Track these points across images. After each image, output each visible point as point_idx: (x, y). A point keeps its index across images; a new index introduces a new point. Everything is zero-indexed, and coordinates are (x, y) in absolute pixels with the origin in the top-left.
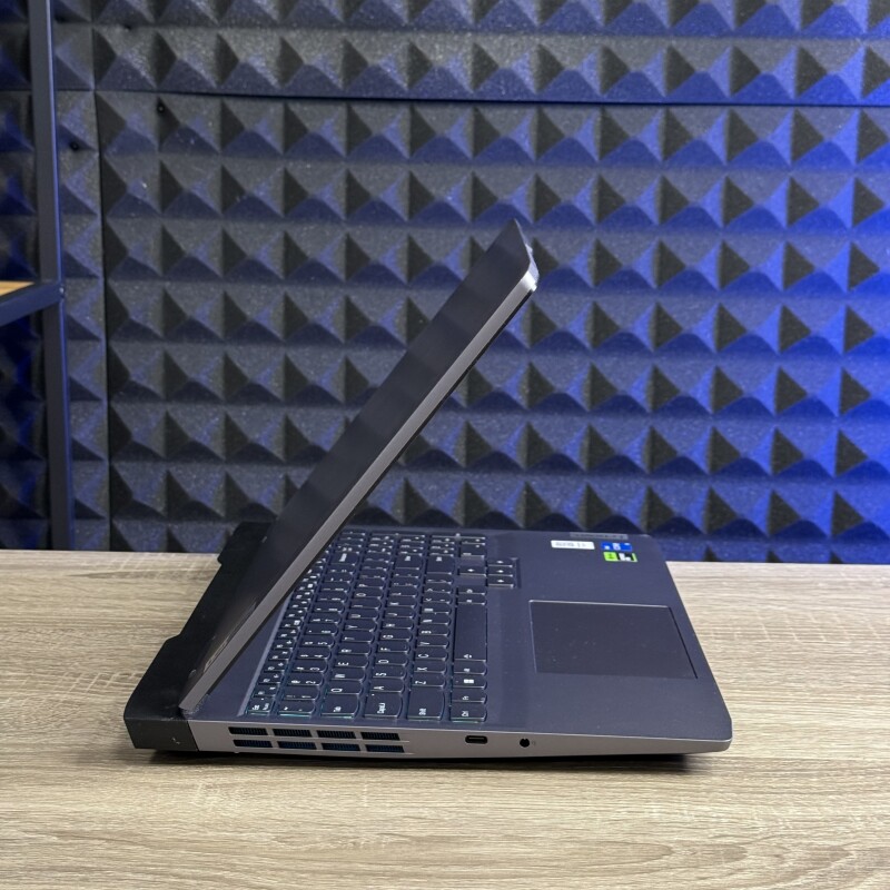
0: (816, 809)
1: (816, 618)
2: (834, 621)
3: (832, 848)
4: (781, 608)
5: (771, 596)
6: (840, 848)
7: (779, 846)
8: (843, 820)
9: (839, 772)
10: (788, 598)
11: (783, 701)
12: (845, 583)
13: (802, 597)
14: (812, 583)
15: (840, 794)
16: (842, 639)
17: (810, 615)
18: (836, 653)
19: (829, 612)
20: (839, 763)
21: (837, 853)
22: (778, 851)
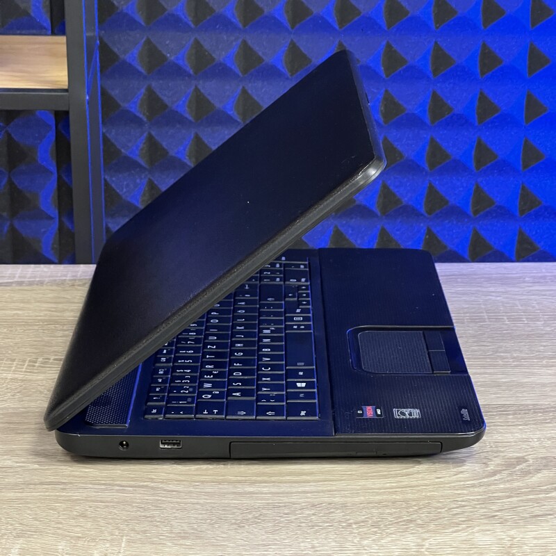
0: (510, 435)
1: (522, 306)
2: (533, 307)
3: (518, 458)
4: (498, 298)
5: (492, 289)
6: (523, 458)
7: (485, 458)
8: (526, 441)
9: (527, 412)
10: (503, 290)
11: (495, 366)
12: (544, 277)
13: (513, 289)
14: (520, 278)
15: (526, 425)
16: (538, 321)
17: (517, 302)
18: (533, 330)
19: (531, 300)
20: (527, 405)
21: (521, 460)
22: (485, 461)
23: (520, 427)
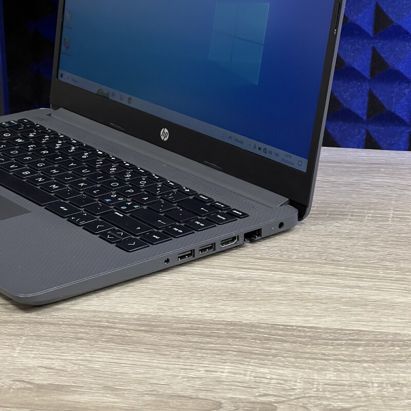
23: (365, 365)
